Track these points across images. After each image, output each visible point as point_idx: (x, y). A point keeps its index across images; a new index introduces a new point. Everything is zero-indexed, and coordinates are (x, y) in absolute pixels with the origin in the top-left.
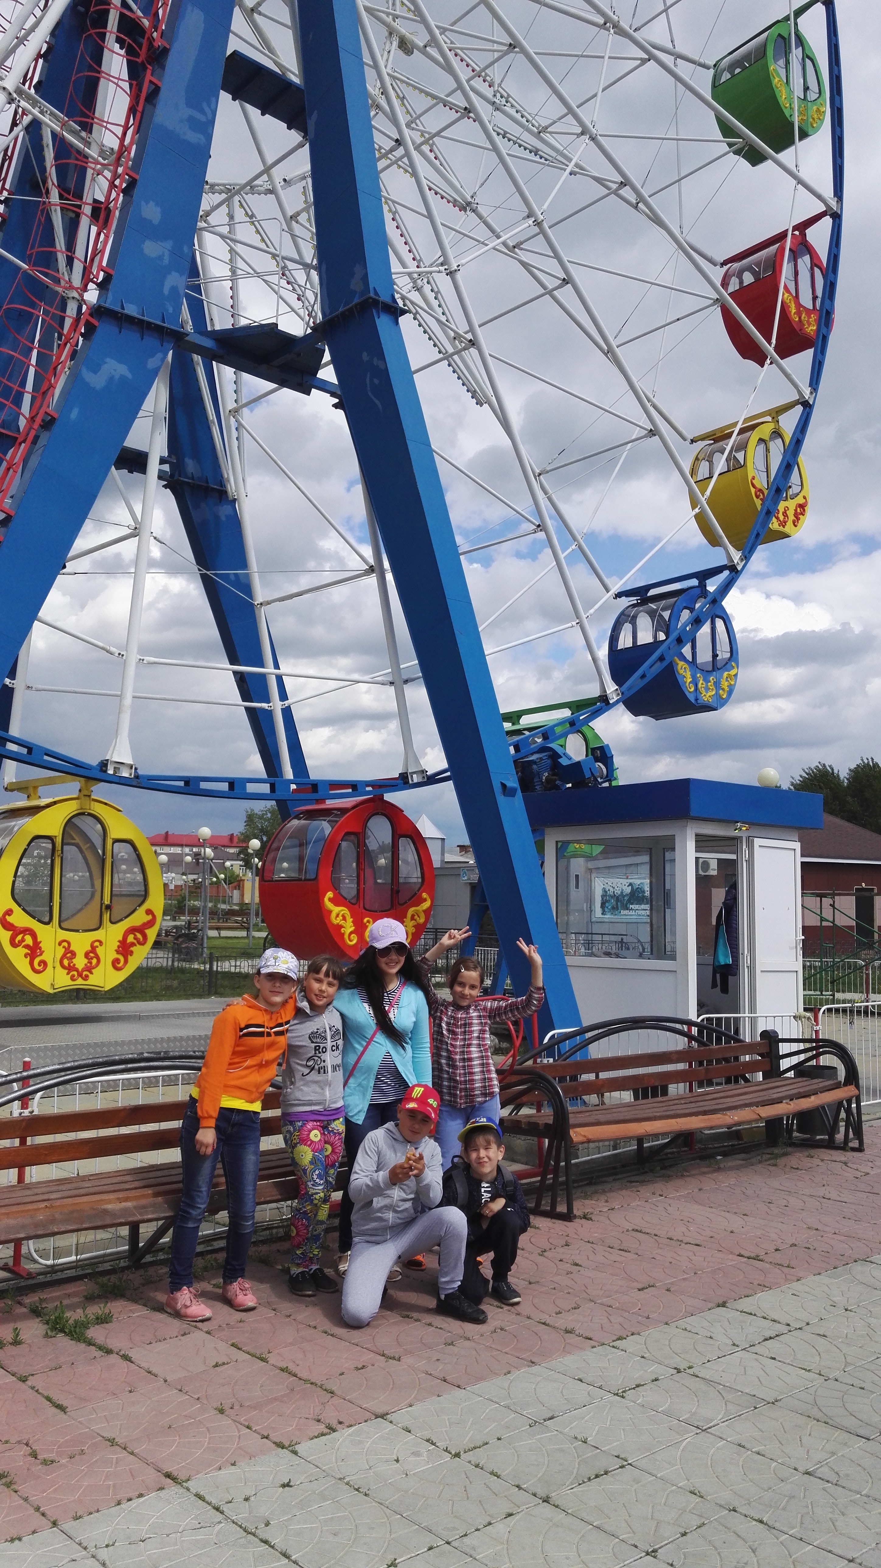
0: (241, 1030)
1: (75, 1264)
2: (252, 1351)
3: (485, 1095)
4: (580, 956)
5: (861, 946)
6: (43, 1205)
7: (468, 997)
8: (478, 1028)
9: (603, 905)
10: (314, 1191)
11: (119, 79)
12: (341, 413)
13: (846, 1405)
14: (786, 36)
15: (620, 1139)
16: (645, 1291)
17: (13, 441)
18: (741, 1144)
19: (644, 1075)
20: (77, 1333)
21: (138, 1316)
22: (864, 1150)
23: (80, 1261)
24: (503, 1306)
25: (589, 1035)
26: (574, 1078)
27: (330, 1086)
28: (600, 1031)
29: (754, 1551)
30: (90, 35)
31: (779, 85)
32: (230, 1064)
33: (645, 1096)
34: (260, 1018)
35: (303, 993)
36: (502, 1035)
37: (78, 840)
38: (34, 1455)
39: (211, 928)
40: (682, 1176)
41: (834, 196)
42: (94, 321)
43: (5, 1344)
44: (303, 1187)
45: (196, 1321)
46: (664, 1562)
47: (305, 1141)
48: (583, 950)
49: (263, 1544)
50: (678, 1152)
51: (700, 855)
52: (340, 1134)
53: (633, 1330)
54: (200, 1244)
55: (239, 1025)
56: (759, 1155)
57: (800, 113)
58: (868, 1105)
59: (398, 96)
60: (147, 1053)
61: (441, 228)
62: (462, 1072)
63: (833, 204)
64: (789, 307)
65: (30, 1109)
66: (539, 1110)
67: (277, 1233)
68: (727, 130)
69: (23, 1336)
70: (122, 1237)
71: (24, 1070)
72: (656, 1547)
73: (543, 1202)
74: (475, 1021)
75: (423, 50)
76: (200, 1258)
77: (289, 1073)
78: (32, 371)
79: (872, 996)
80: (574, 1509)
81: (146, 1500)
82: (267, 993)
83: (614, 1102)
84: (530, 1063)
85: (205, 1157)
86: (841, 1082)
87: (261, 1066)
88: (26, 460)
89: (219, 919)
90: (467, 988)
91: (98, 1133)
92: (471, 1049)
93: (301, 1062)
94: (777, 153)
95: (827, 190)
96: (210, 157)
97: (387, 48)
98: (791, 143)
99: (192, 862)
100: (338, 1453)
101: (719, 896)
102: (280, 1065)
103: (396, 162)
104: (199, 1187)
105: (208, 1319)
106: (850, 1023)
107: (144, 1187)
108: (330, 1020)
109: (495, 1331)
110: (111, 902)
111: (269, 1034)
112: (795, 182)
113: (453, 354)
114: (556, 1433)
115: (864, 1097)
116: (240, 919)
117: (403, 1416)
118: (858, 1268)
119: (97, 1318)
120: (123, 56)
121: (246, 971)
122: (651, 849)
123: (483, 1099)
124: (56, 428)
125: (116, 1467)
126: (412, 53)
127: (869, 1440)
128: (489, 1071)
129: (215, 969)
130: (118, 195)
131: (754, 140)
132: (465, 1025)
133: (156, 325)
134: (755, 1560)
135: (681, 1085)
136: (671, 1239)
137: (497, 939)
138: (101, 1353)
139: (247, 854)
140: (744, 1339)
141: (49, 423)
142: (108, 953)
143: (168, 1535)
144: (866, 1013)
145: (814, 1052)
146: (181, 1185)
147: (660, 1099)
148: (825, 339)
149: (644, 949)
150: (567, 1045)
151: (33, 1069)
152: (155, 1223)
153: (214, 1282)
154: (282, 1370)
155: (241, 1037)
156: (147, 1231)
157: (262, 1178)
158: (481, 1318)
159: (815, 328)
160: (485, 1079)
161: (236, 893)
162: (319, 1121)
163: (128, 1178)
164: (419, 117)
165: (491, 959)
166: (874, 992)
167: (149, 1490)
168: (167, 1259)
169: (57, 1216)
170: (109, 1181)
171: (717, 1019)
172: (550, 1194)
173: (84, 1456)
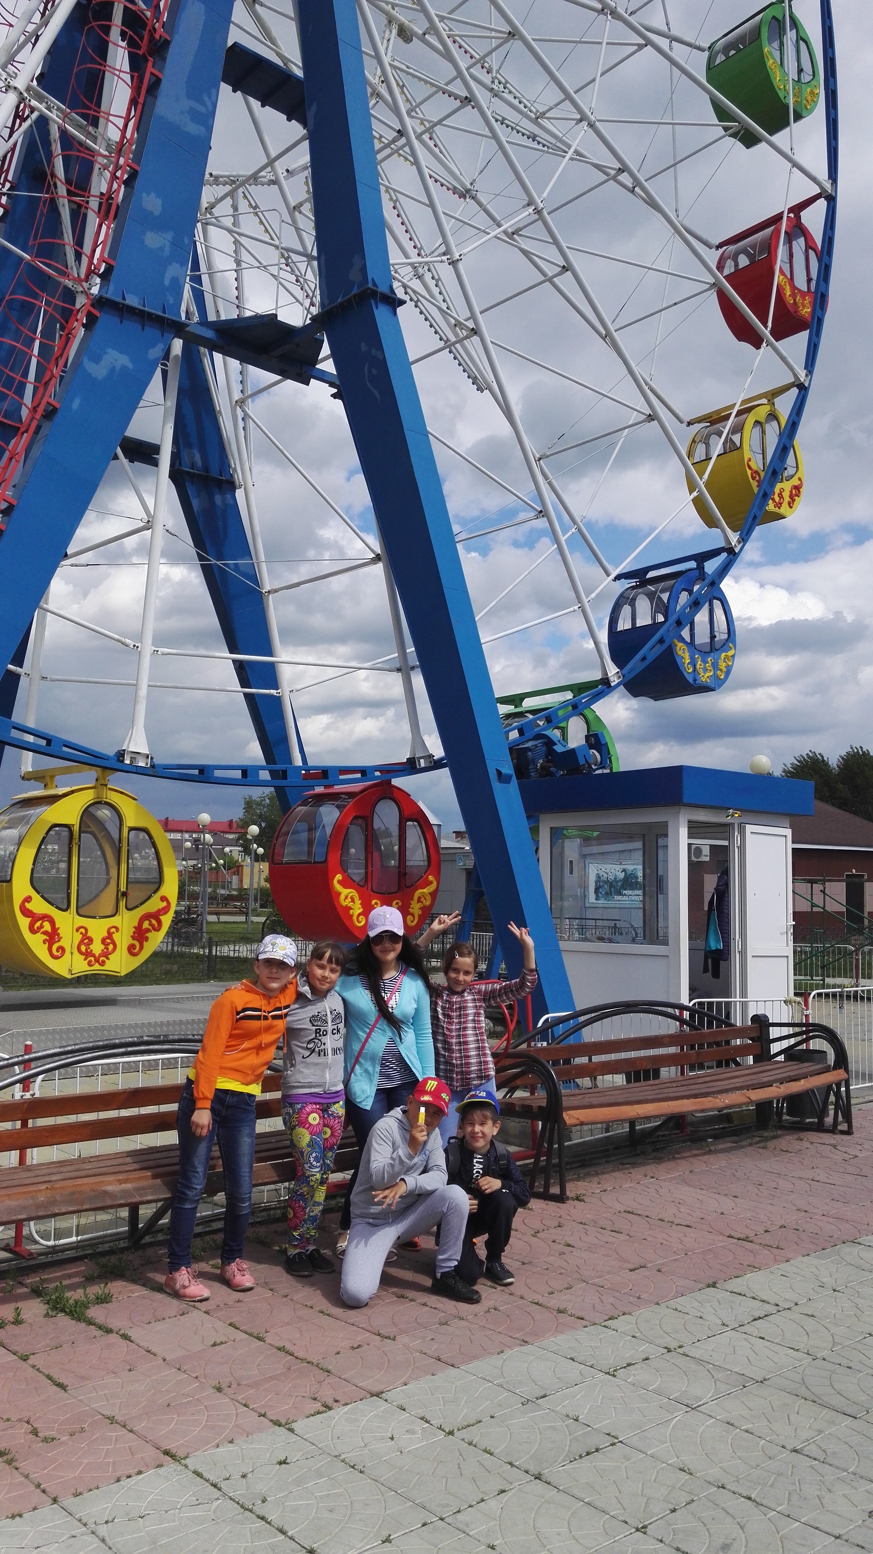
0: (238, 1013)
1: (75, 1244)
2: (249, 1331)
3: (480, 1078)
4: (573, 941)
5: (851, 930)
6: (43, 1187)
7: (463, 983)
8: (473, 1011)
9: (597, 891)
10: (311, 1173)
11: (120, 71)
12: (339, 403)
13: (833, 1383)
14: (780, 18)
15: (613, 1122)
16: (636, 1271)
17: (14, 431)
18: (731, 1127)
19: (636, 1059)
20: (77, 1313)
21: (137, 1296)
22: (853, 1133)
23: (81, 1241)
24: (496, 1286)
25: (582, 1019)
26: (567, 1062)
27: (330, 1069)
28: (593, 1015)
29: (742, 1528)
30: (92, 27)
31: (773, 67)
32: (227, 1047)
33: (638, 1080)
34: (256, 1001)
35: (305, 978)
36: (496, 1018)
37: (93, 828)
38: (35, 1432)
39: (211, 913)
40: (674, 1158)
41: (829, 179)
42: (95, 312)
43: (6, 1324)
44: (300, 1168)
45: (194, 1301)
46: (654, 1538)
47: (304, 1123)
48: (577, 935)
49: (260, 1520)
50: (670, 1135)
51: (692, 841)
52: (339, 1117)
53: (626, 1310)
54: (198, 1225)
55: (236, 1009)
56: (748, 1138)
57: (794, 95)
58: (857, 1089)
59: (398, 84)
60: (147, 1036)
61: (442, 217)
62: (458, 1055)
63: (828, 186)
64: (784, 289)
65: (31, 1092)
66: (532, 1093)
67: (274, 1215)
68: (722, 114)
69: (24, 1315)
70: (122, 1219)
71: (26, 1054)
72: (645, 1523)
73: (536, 1184)
74: (470, 1005)
75: (422, 38)
76: (198, 1239)
77: (290, 1057)
78: (34, 361)
79: (862, 981)
80: (566, 1486)
81: (145, 1476)
82: (264, 978)
83: (607, 1085)
84: (524, 1046)
85: (200, 1138)
86: (830, 1066)
87: (259, 1048)
88: (28, 450)
89: (218, 904)
90: (461, 974)
91: (98, 1115)
92: (467, 1032)
93: (302, 1045)
94: (771, 135)
95: (822, 172)
96: (211, 148)
97: (387, 36)
98: (786, 124)
99: (192, 847)
100: (334, 1430)
101: (710, 882)
102: (279, 1048)
103: (397, 151)
104: (195, 1168)
105: (206, 1299)
106: (840, 1008)
107: (141, 1169)
108: (332, 1004)
109: (488, 1311)
110: (127, 889)
111: (266, 1018)
112: (790, 165)
113: (456, 343)
114: (548, 1411)
115: (853, 1081)
116: (239, 904)
117: (397, 1395)
118: (846, 1249)
119: (98, 1298)
120: (125, 48)
121: (245, 956)
122: (644, 835)
123: (479, 1082)
124: (58, 418)
125: (115, 1444)
126: (411, 41)
127: (856, 1418)
128: (485, 1055)
129: (214, 953)
130: (119, 186)
131: (749, 124)
132: (460, 1008)
133: (157, 316)
134: (743, 1536)
135: (673, 1069)
136: (662, 1220)
137: (492, 924)
138: (100, 1332)
139: (247, 840)
140: (734, 1318)
141: (50, 414)
142: (123, 939)
143: (166, 1512)
144: (856, 998)
145: (805, 1036)
146: (178, 1167)
147: (652, 1082)
148: (820, 321)
149: (636, 934)
150: (560, 1029)
151: (35, 1052)
152: (154, 1205)
153: (211, 1263)
154: (279, 1349)
155: (237, 1020)
156: (146, 1212)
157: (259, 1160)
158: (475, 1297)
159: (809, 310)
160: (481, 1062)
161: (235, 879)
162: (319, 1104)
163: (129, 1160)
164: (418, 105)
165: (486, 944)
166: (863, 977)
167: (148, 1467)
168: (166, 1240)
169: (58, 1197)
170: (109, 1163)
171: (709, 1003)
172: (543, 1175)
173: (84, 1434)
